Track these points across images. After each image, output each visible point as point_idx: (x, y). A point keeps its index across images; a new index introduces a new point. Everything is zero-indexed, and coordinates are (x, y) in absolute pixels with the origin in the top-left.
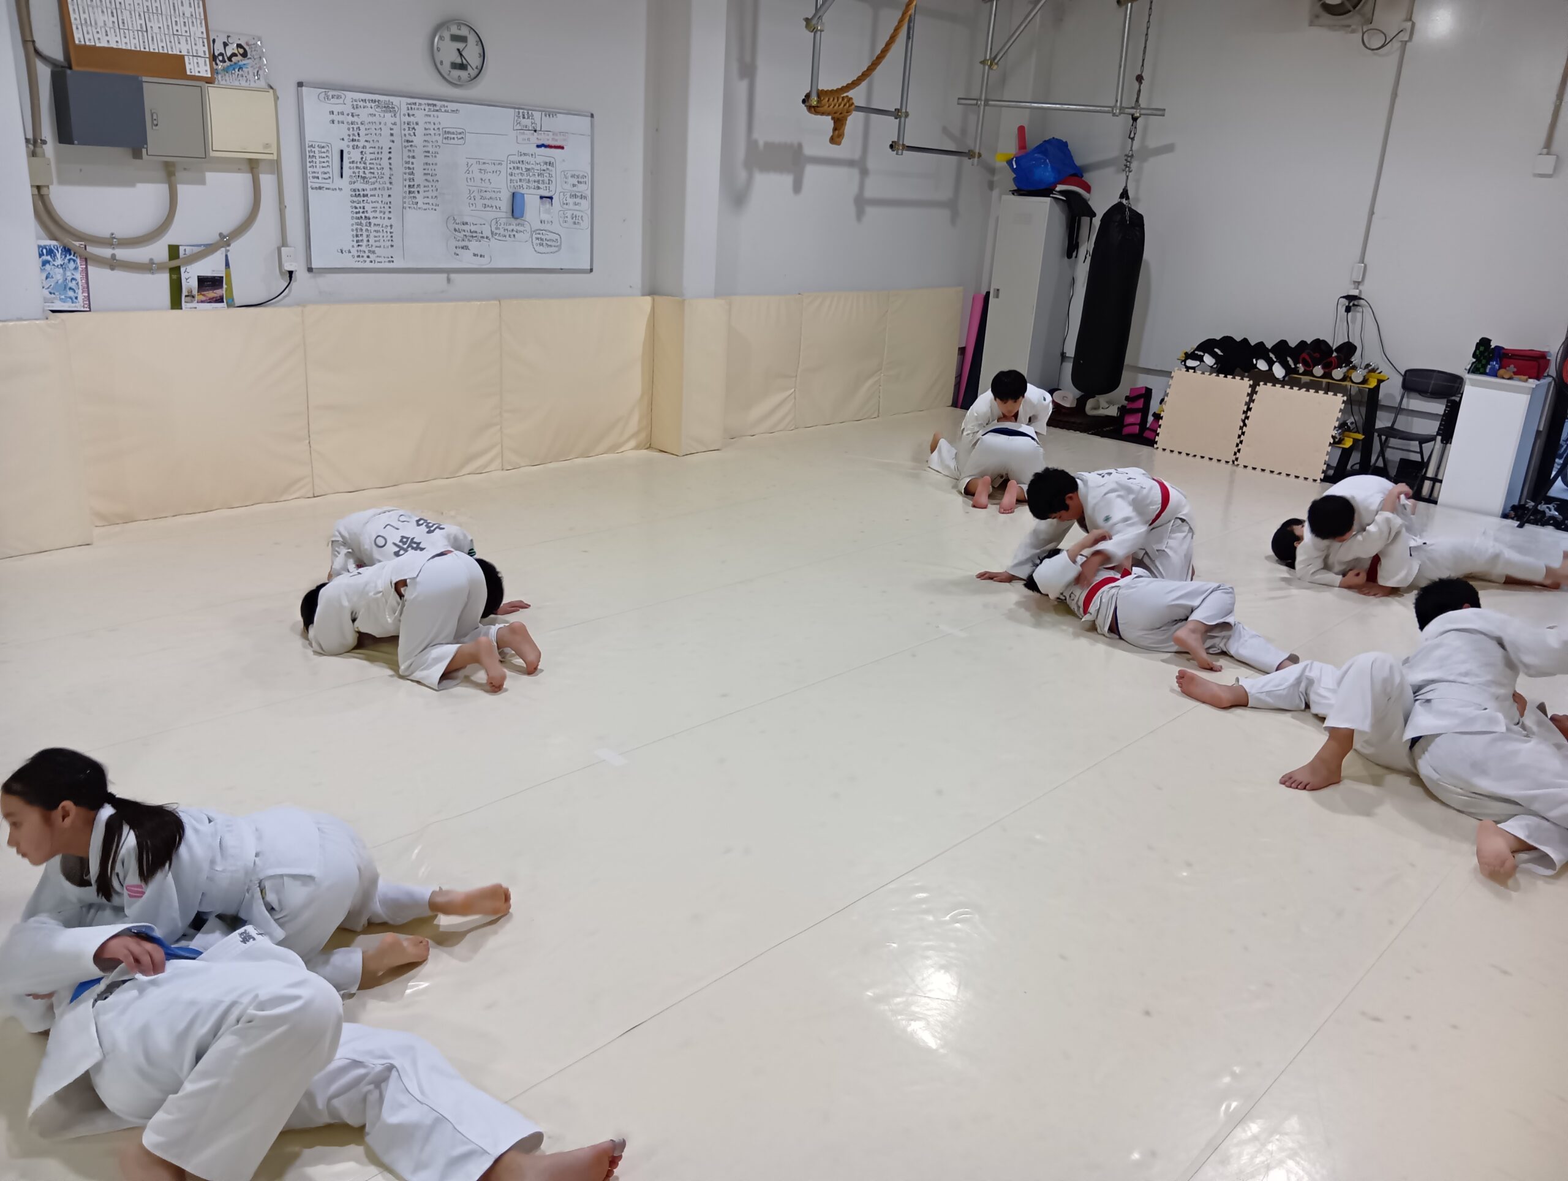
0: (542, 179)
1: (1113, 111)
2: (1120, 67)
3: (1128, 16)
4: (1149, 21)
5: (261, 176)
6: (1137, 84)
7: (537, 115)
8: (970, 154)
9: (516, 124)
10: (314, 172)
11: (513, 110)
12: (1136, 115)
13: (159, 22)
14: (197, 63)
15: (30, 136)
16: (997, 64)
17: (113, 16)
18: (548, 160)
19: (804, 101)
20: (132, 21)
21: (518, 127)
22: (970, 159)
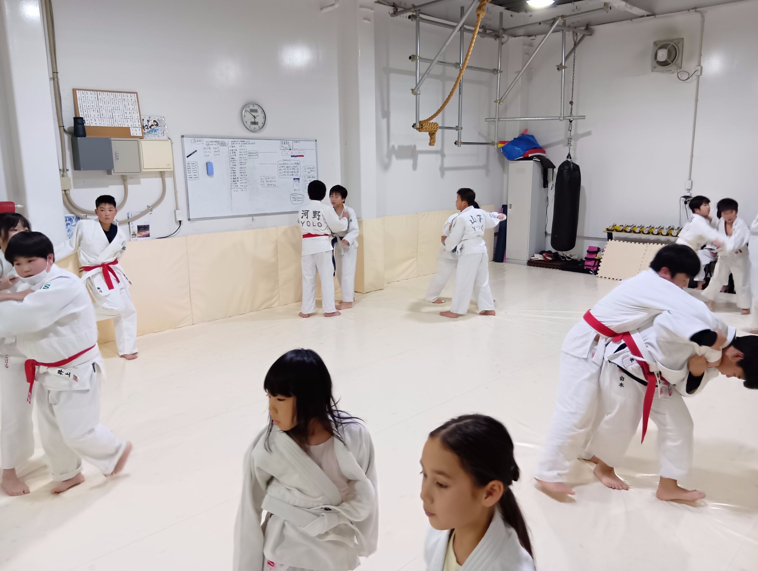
0: (293, 170)
1: (560, 118)
2: (562, 98)
3: (563, 75)
4: (573, 76)
5: (166, 178)
6: (570, 105)
7: (291, 142)
8: (493, 144)
9: (281, 147)
10: (190, 175)
11: (279, 141)
12: (571, 120)
13: (118, 113)
14: (136, 130)
15: (61, 168)
16: (502, 102)
17: (98, 112)
18: (296, 162)
19: (413, 126)
20: (106, 114)
21: (282, 148)
22: (493, 146)
